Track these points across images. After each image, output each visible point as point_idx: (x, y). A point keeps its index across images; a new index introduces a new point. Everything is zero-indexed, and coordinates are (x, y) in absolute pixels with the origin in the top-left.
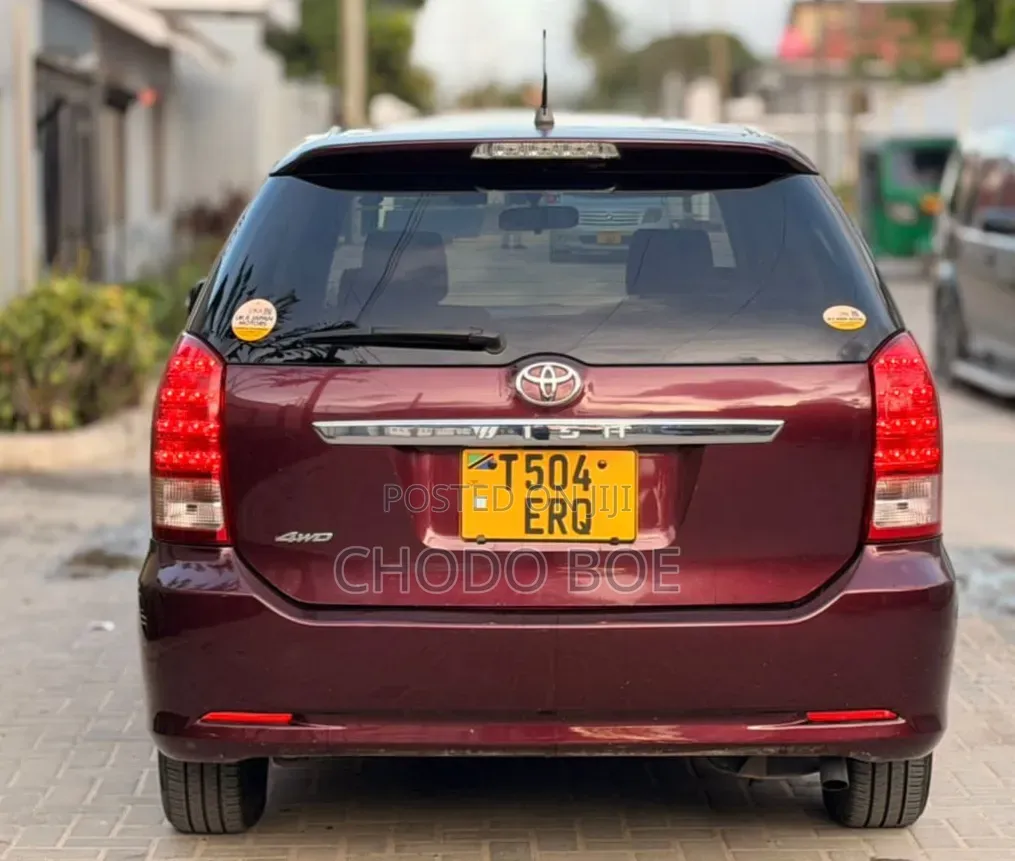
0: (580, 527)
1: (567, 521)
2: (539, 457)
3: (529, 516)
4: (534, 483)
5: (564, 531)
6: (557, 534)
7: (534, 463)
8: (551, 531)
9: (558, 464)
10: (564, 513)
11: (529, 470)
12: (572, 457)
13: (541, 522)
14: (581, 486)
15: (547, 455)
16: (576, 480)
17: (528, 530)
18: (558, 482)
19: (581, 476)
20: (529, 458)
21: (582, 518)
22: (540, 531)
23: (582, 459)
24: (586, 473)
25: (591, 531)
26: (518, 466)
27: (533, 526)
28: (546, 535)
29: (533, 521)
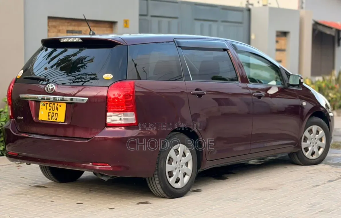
0: (56, 119)
1: (54, 117)
2: (51, 104)
3: (49, 116)
4: (50, 109)
5: (53, 119)
6: (52, 120)
7: (51, 105)
8: (51, 119)
9: (54, 105)
10: (53, 116)
11: (50, 106)
12: (56, 104)
13: (50, 117)
14: (57, 110)
15: (53, 103)
16: (56, 109)
17: (48, 119)
18: (53, 109)
19: (57, 108)
20: (50, 104)
21: (56, 117)
22: (50, 119)
23: (58, 104)
24: (58, 107)
25: (57, 120)
26: (48, 105)
27: (49, 118)
28: (50, 120)
29: (49, 117)
